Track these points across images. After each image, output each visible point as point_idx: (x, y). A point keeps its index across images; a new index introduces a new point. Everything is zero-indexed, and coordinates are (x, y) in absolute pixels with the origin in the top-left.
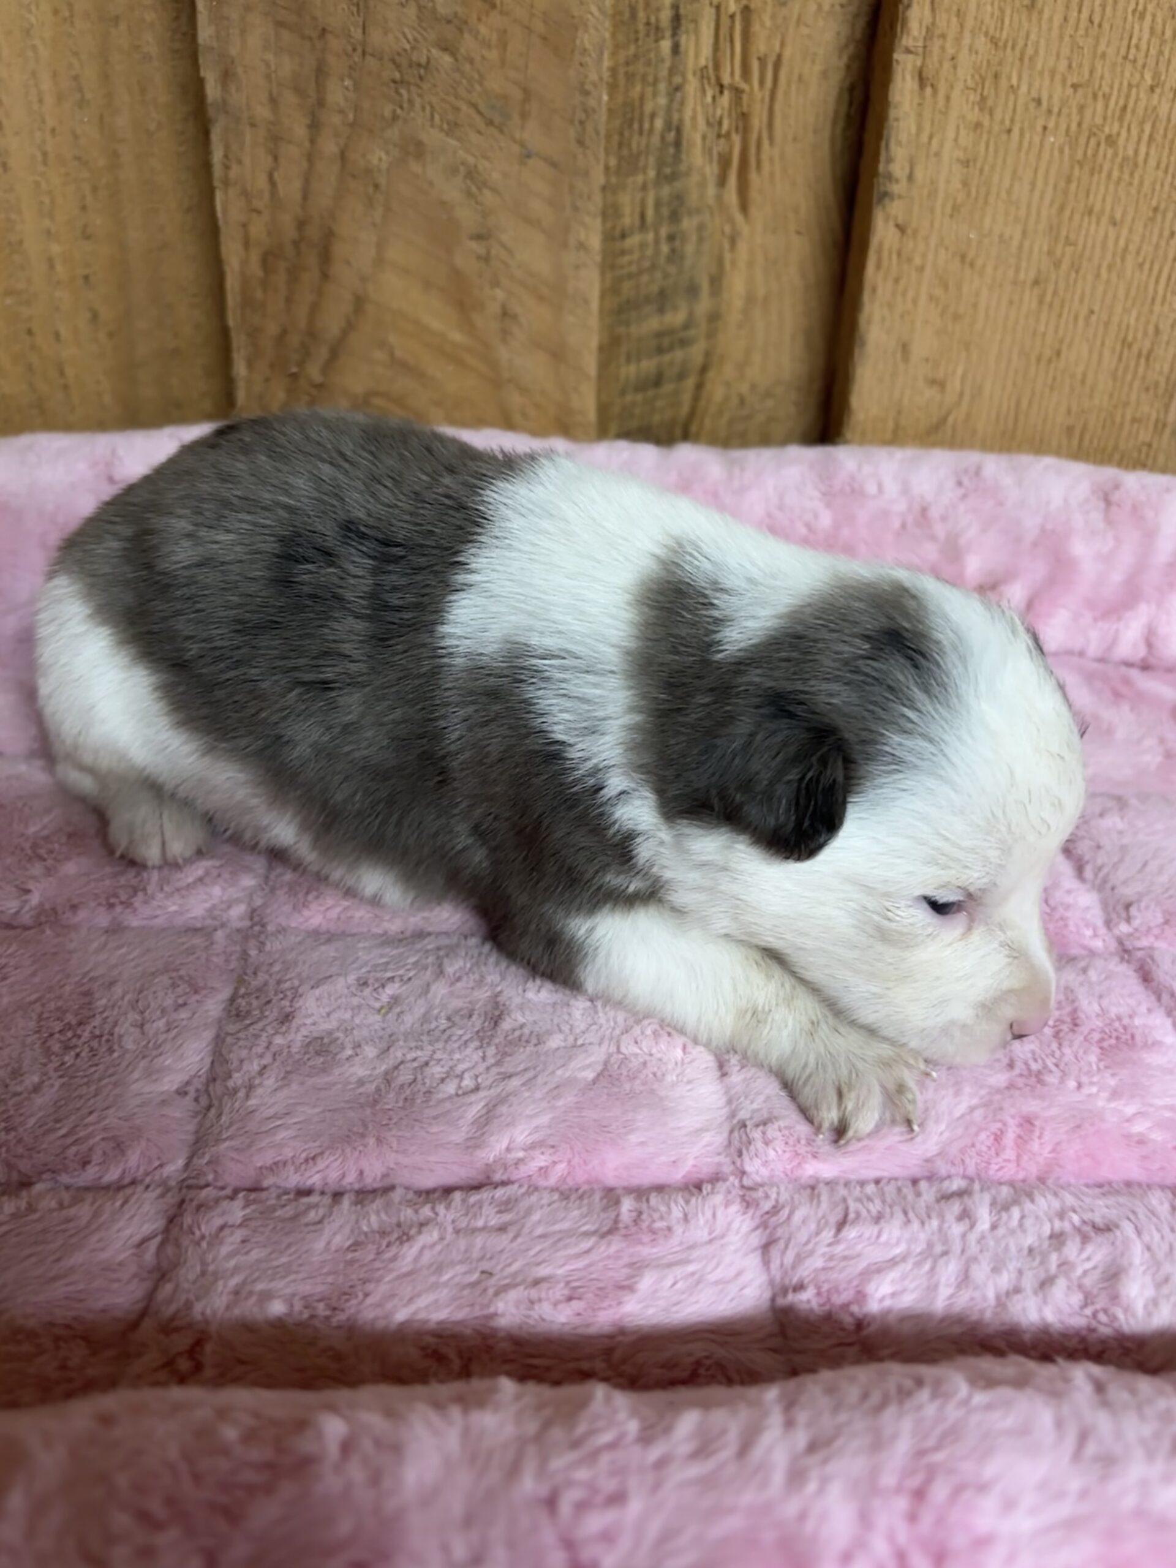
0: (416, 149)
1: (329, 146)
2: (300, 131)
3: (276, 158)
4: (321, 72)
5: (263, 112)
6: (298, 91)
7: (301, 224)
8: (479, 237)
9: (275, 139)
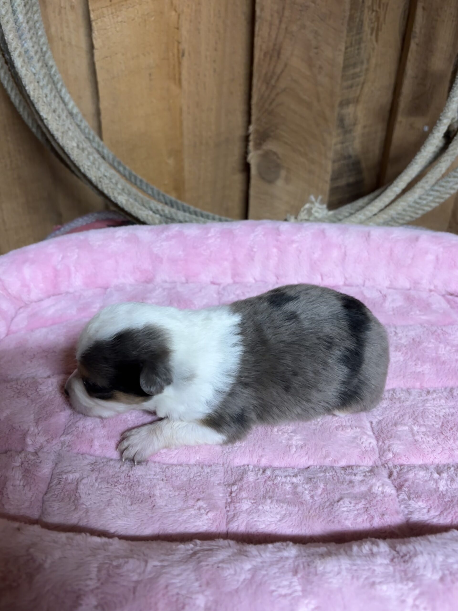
0: (303, 27)
1: (283, 26)
2: (276, 22)
3: (270, 29)
4: (284, 8)
5: (269, 18)
6: (278, 12)
7: (275, 45)
8: (316, 48)
9: (271, 24)
